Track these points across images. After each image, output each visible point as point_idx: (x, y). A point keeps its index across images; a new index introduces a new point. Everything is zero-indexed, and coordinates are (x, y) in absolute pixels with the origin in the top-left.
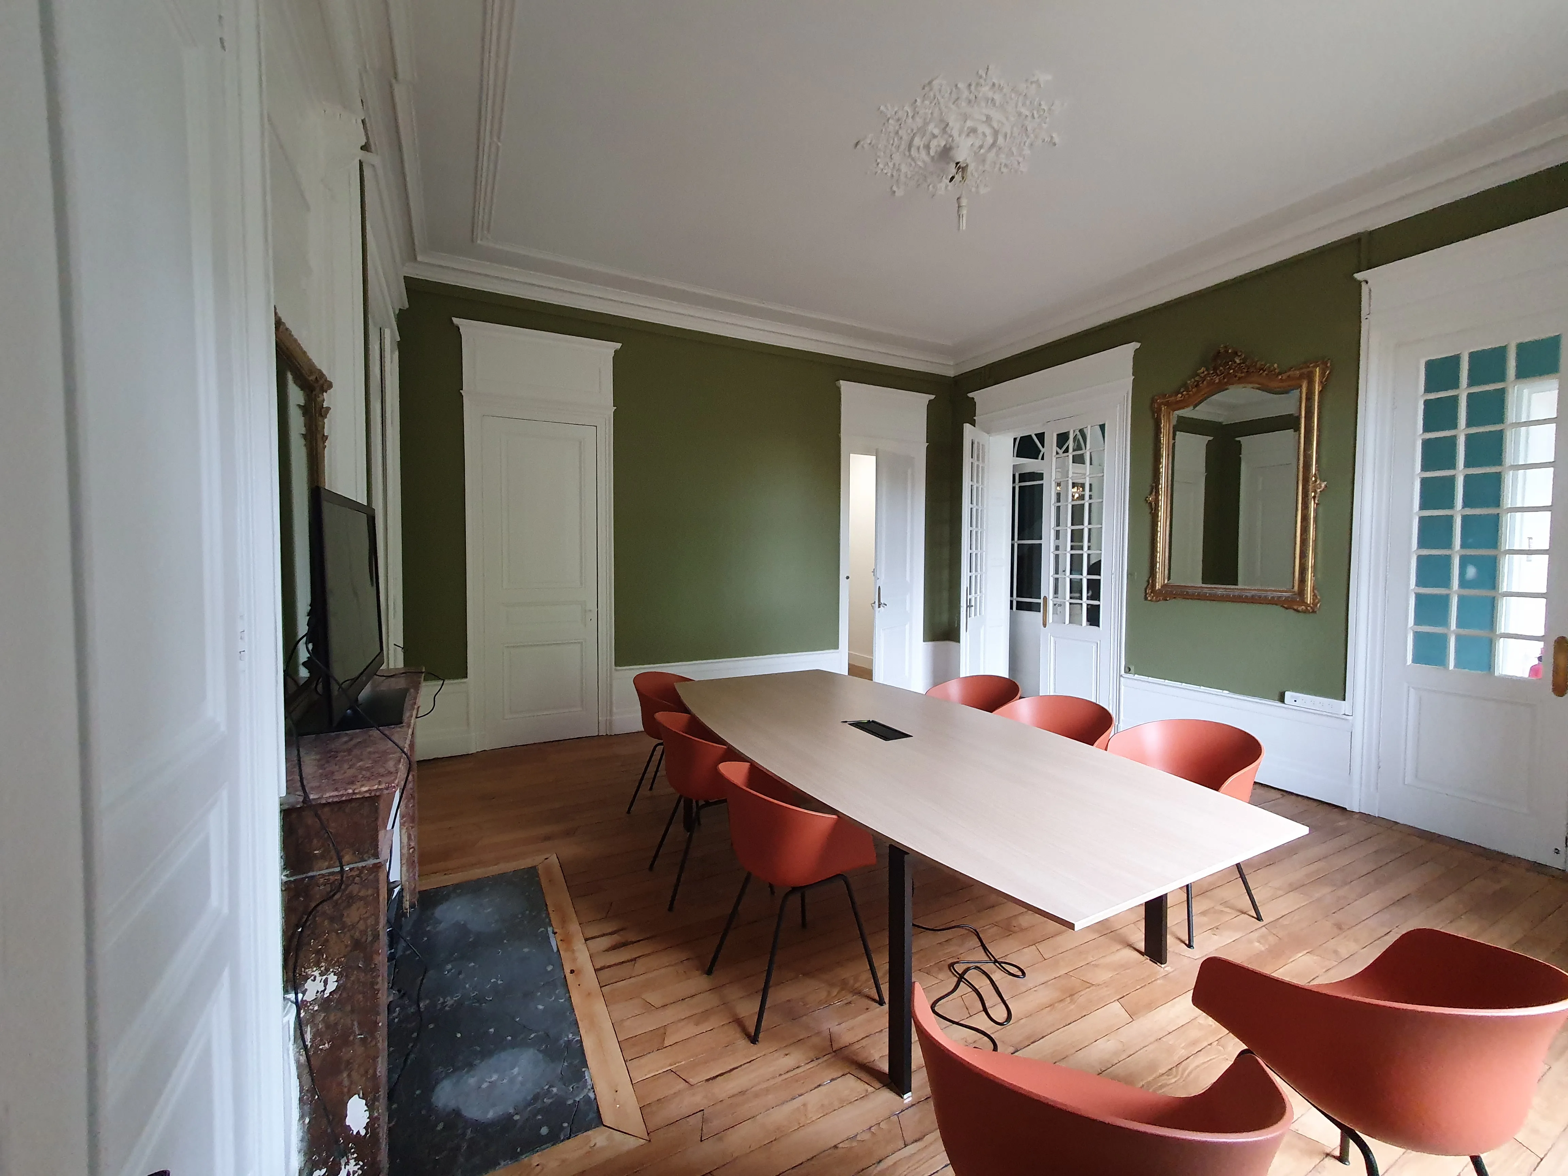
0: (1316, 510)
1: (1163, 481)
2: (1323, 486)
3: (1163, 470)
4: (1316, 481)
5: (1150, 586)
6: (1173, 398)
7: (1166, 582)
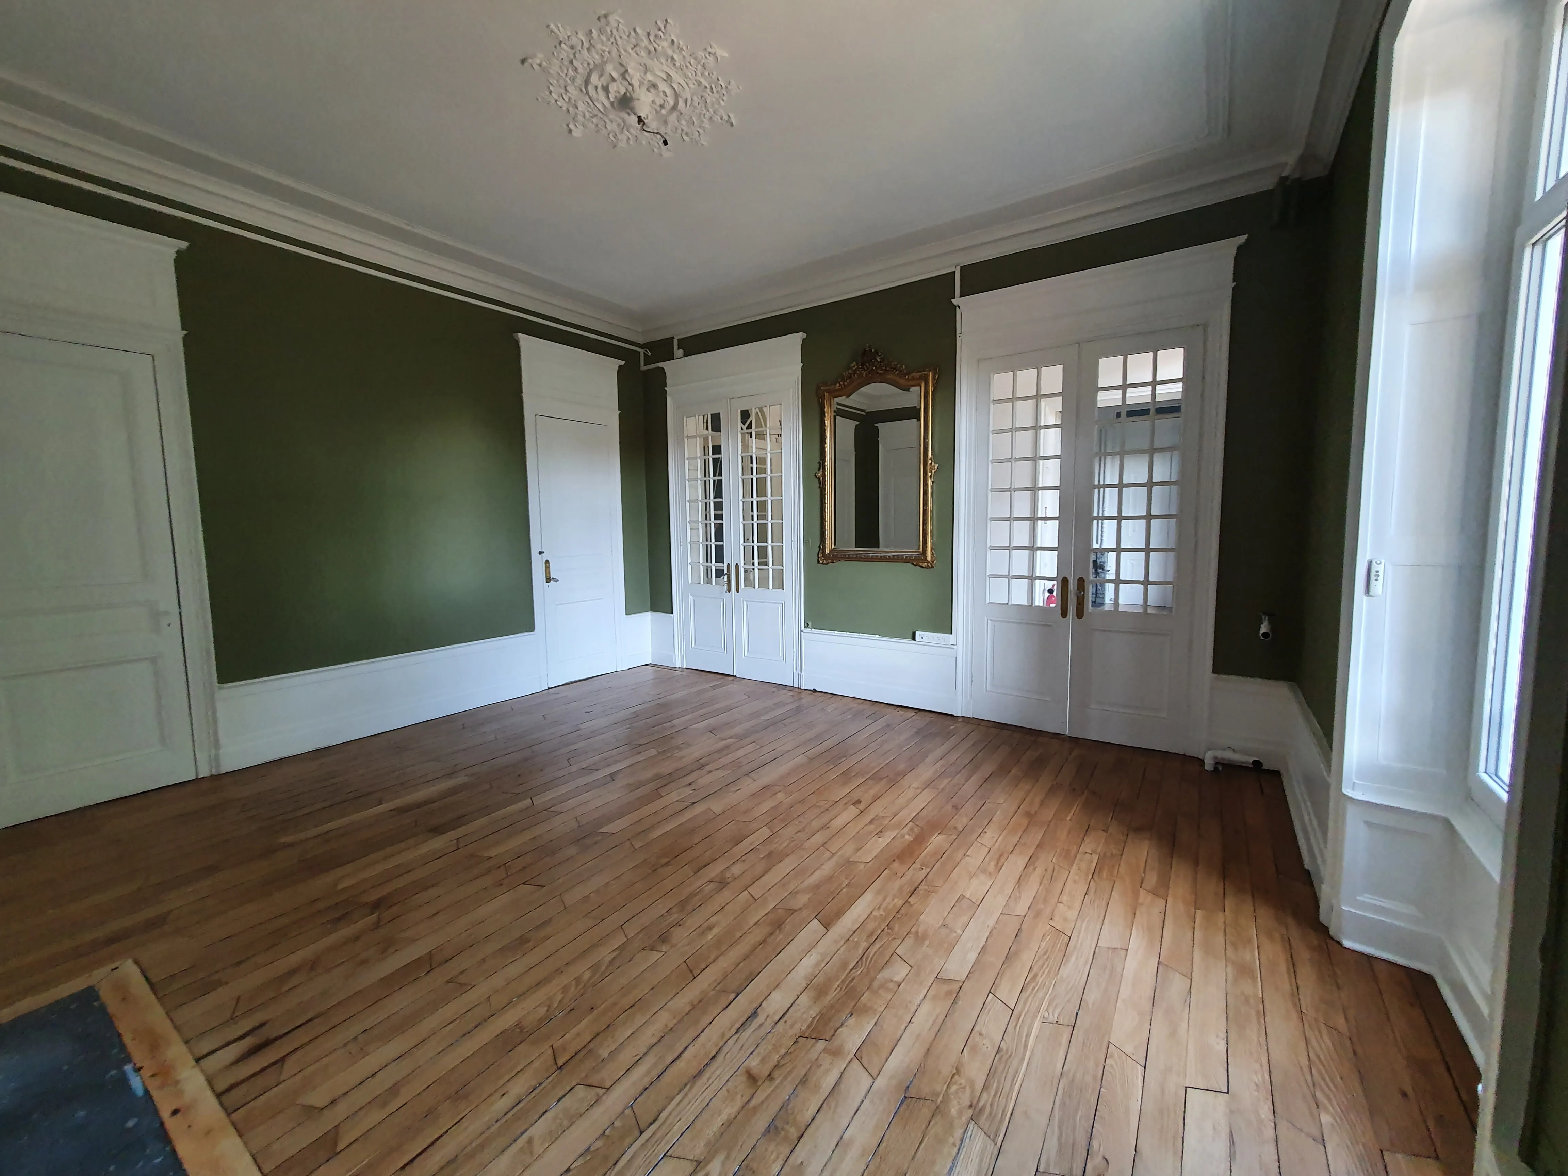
0: (932, 487)
1: (828, 459)
2: (936, 467)
3: (827, 449)
4: (931, 464)
5: (821, 551)
6: (833, 386)
7: (833, 547)
